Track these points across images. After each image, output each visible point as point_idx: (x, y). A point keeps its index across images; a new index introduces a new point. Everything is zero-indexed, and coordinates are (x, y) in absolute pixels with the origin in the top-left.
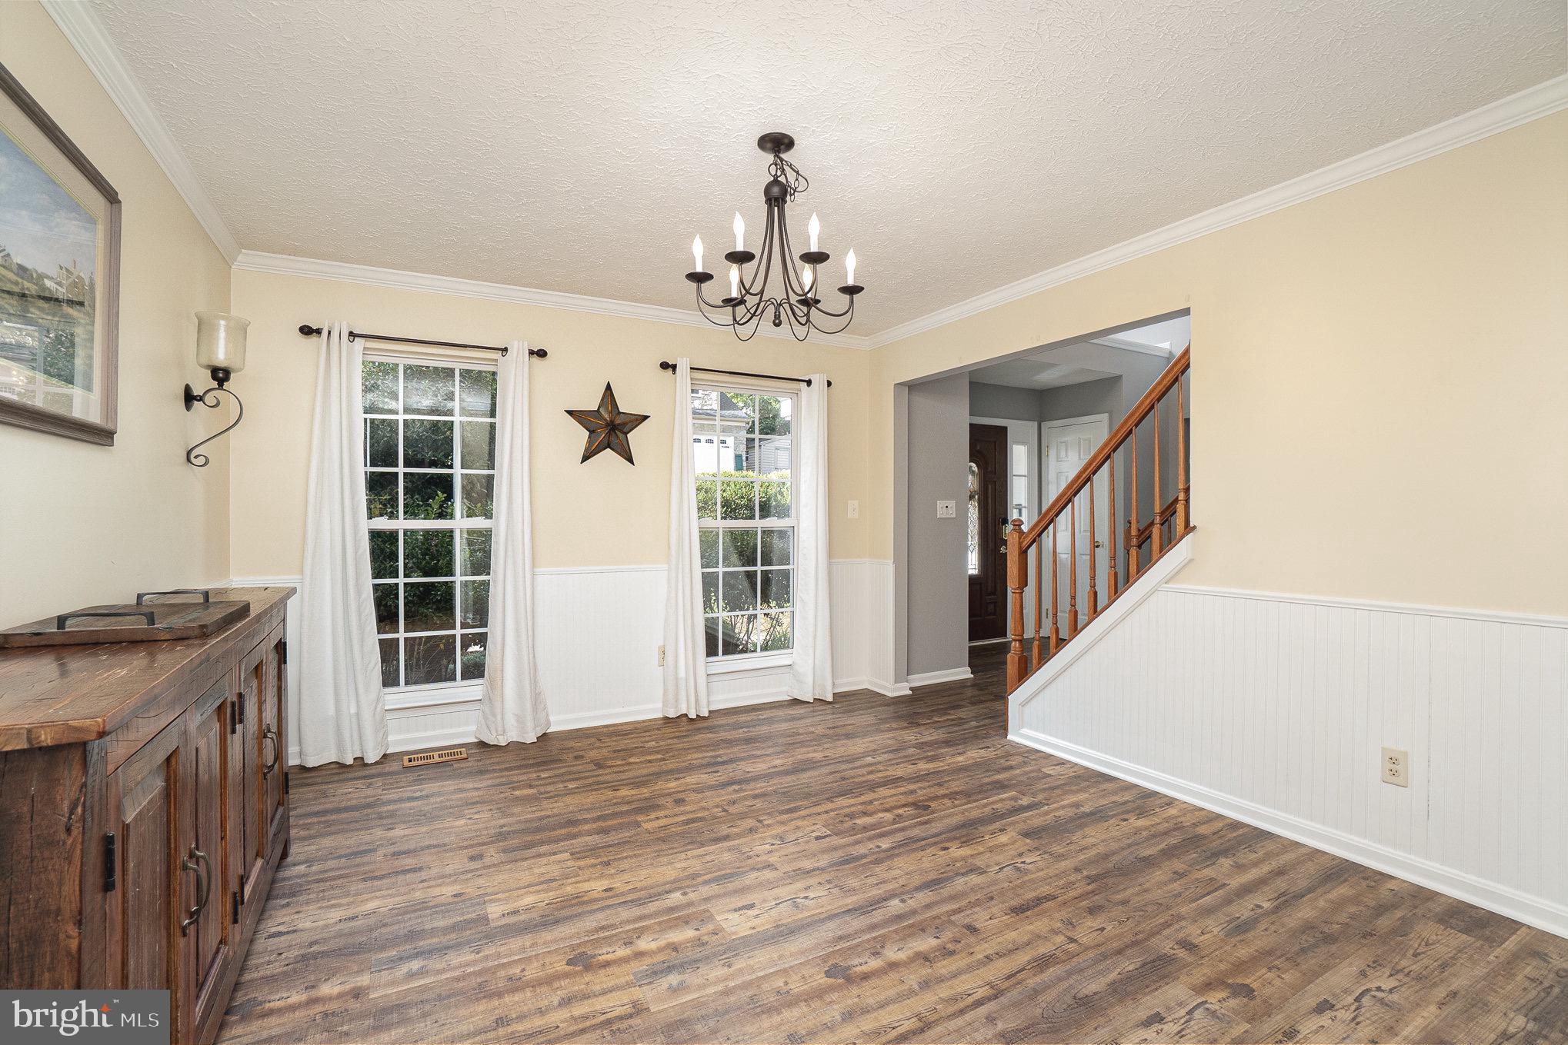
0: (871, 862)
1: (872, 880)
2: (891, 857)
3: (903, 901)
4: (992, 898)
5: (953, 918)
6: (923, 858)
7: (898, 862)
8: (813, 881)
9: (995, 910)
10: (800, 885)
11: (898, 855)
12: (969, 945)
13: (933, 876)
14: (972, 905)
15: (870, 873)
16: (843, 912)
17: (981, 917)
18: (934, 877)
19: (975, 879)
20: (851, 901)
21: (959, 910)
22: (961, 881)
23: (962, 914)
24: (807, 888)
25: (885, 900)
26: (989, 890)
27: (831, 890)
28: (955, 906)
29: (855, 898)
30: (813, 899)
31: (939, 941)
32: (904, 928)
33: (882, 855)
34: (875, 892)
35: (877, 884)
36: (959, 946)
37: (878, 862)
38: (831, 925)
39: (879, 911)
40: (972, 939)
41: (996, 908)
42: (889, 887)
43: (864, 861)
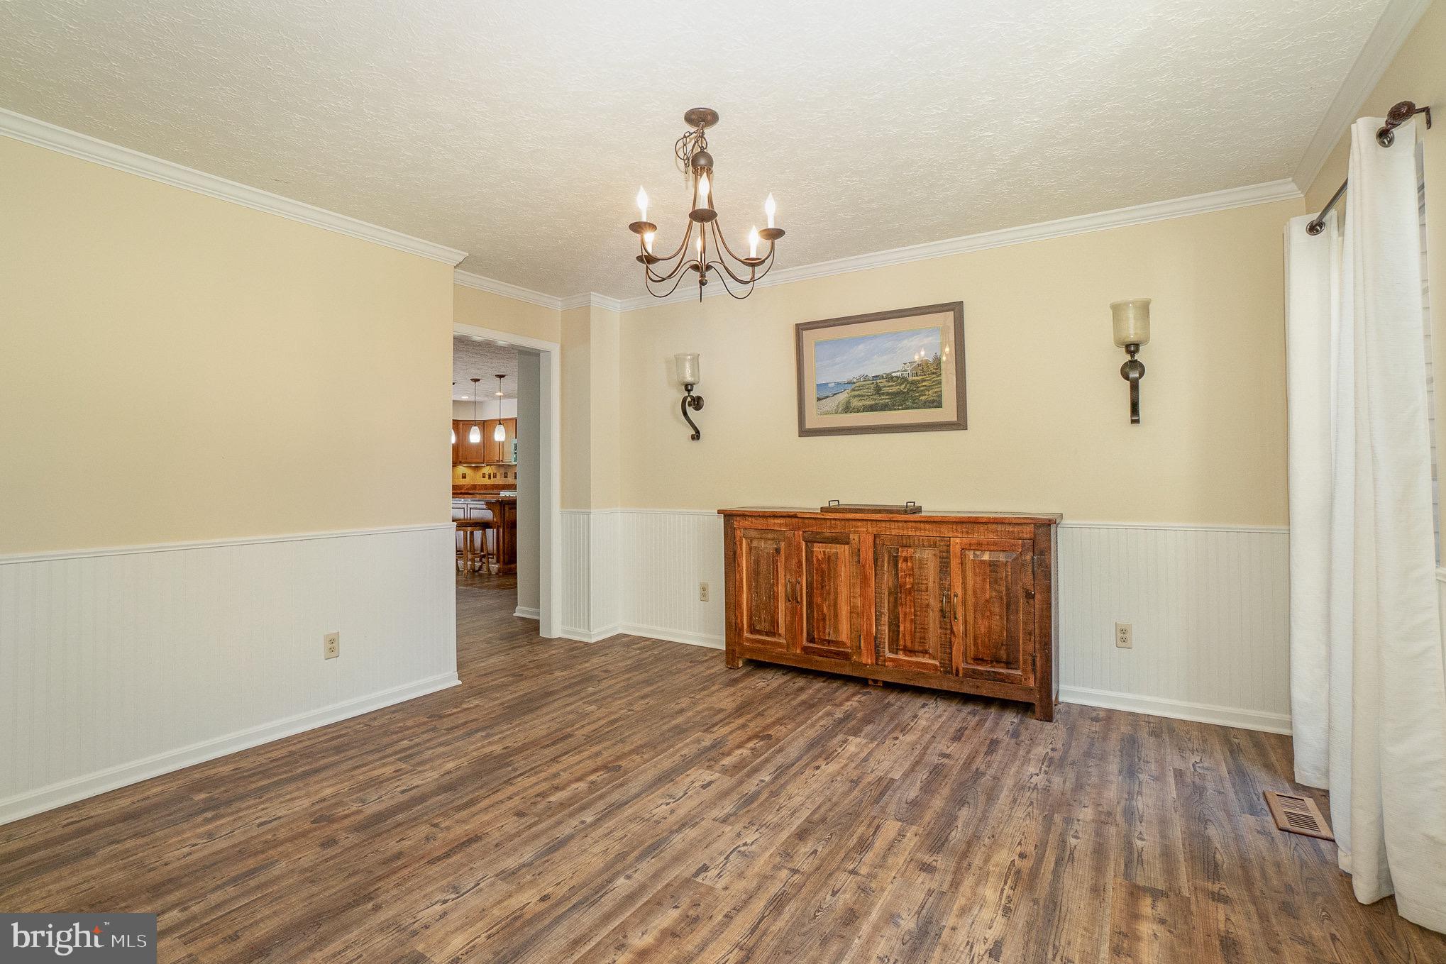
0: (628, 853)
1: (619, 834)
2: (608, 867)
3: (583, 822)
4: (497, 845)
5: (537, 819)
6: (571, 875)
7: (598, 863)
8: (673, 819)
9: (497, 834)
10: (682, 812)
11: (601, 872)
12: (524, 802)
13: (557, 856)
14: (518, 834)
15: (624, 841)
16: (629, 802)
17: (511, 825)
18: (556, 854)
19: (511, 863)
20: (628, 811)
21: (530, 827)
22: (525, 858)
23: (528, 824)
24: (672, 812)
25: (598, 820)
26: (498, 853)
27: (651, 815)
28: (534, 829)
29: (626, 814)
30: (661, 804)
31: (547, 800)
32: (576, 802)
33: (619, 866)
34: (610, 823)
35: (611, 832)
36: (532, 801)
37: (621, 856)
38: (634, 791)
39: (602, 809)
40: (521, 807)
41: (496, 836)
42: (600, 832)
43: (635, 854)
